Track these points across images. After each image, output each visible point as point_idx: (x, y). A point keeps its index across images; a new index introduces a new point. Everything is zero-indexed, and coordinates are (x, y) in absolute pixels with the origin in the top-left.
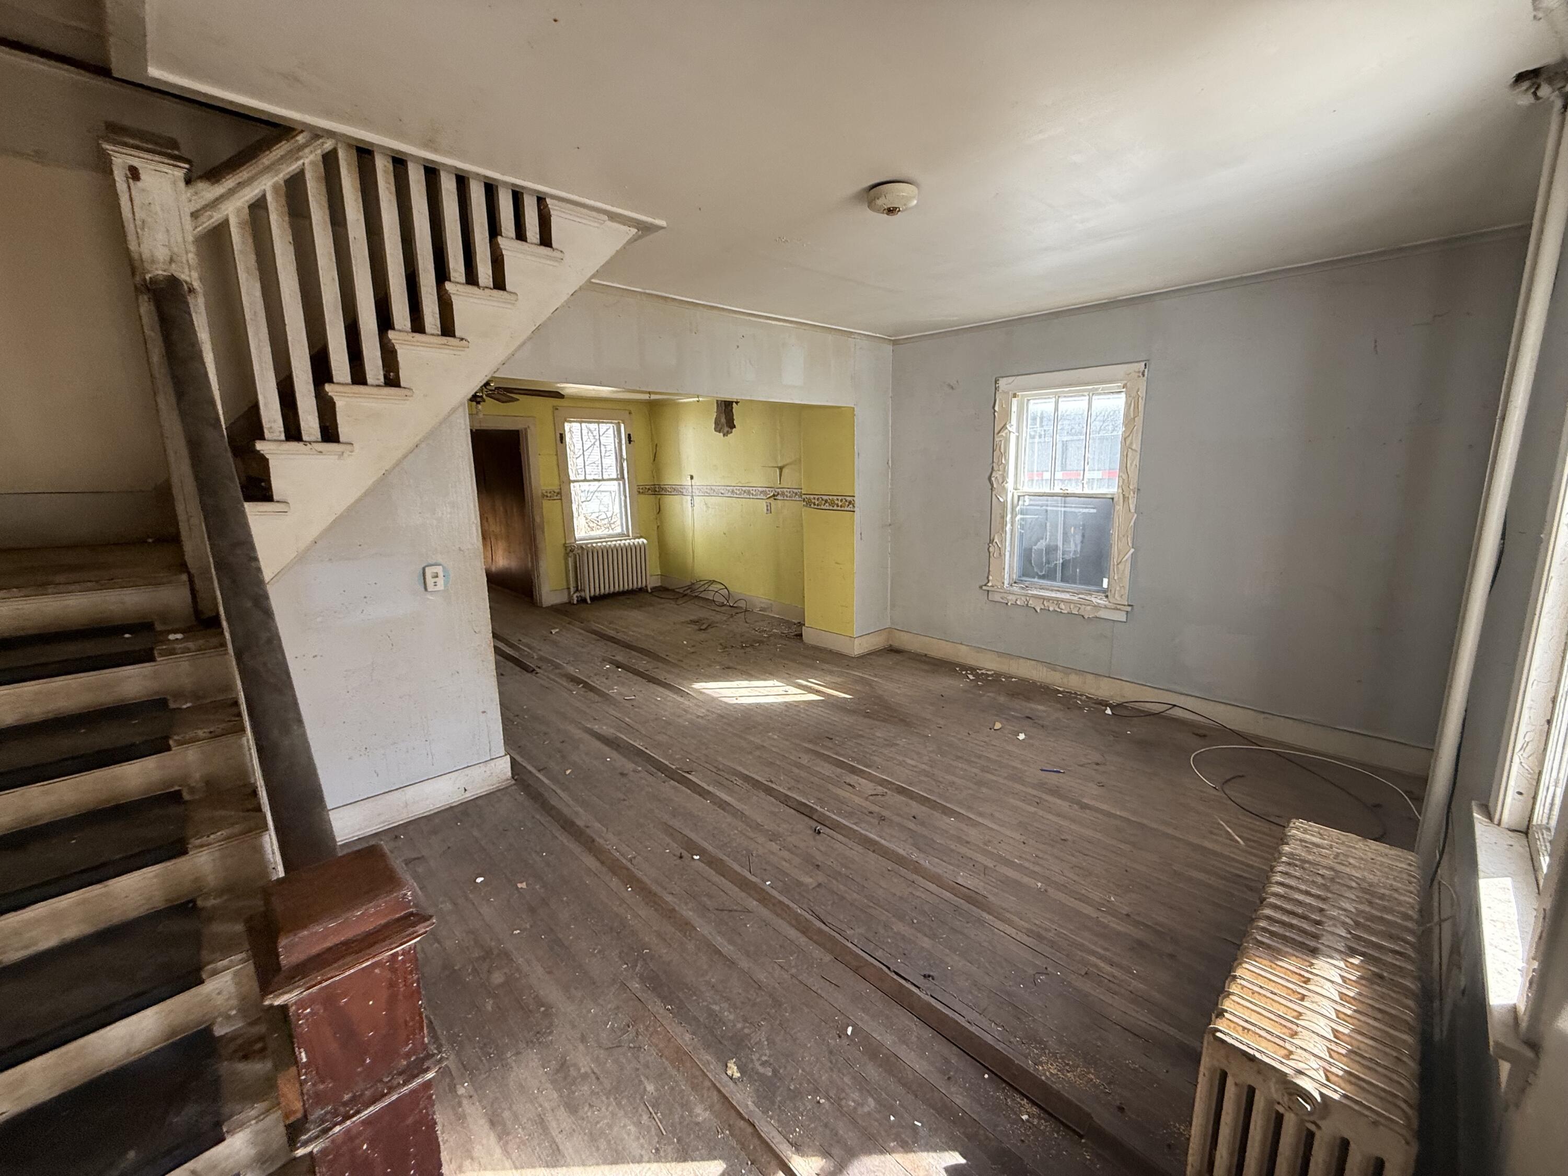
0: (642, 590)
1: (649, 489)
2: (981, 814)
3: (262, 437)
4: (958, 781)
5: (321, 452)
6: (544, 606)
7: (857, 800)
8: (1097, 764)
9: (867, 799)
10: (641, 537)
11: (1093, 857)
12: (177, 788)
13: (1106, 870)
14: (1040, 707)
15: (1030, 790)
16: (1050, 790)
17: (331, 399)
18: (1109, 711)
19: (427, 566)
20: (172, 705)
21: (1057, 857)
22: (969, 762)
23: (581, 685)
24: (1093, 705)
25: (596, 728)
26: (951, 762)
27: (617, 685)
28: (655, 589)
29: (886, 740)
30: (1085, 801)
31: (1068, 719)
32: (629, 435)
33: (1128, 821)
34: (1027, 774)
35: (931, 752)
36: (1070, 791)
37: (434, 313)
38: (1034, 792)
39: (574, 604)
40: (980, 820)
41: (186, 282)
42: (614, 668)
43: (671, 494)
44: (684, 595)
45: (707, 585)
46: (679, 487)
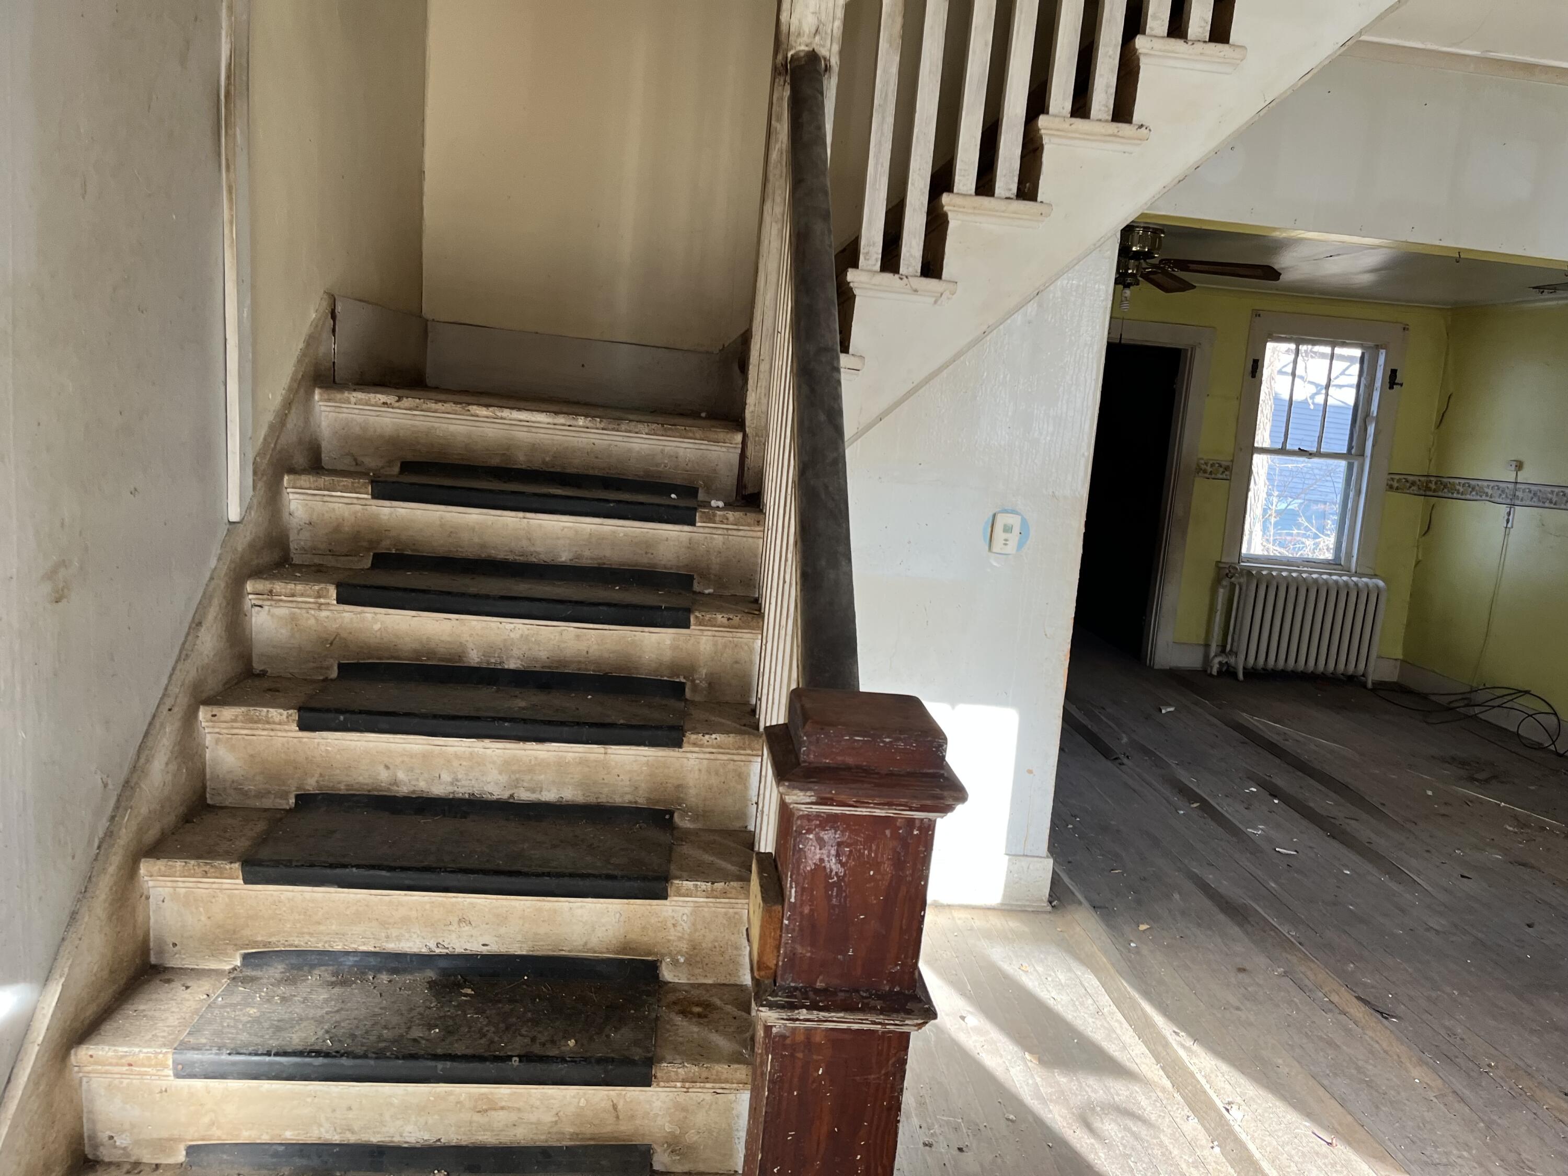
0: (1353, 681)
1: (1413, 483)
3: (855, 265)
5: (916, 291)
6: (1156, 667)
10: (1375, 576)
12: (683, 680)
17: (945, 216)
19: (1000, 512)
20: (696, 587)
23: (1195, 805)
25: (1210, 877)
27: (1264, 823)
28: (1381, 686)
32: (1394, 372)
37: (1108, 86)
39: (1211, 675)
41: (825, 59)
42: (1265, 795)
43: (1463, 497)
44: (1449, 709)
45: (1509, 698)
46: (1486, 484)
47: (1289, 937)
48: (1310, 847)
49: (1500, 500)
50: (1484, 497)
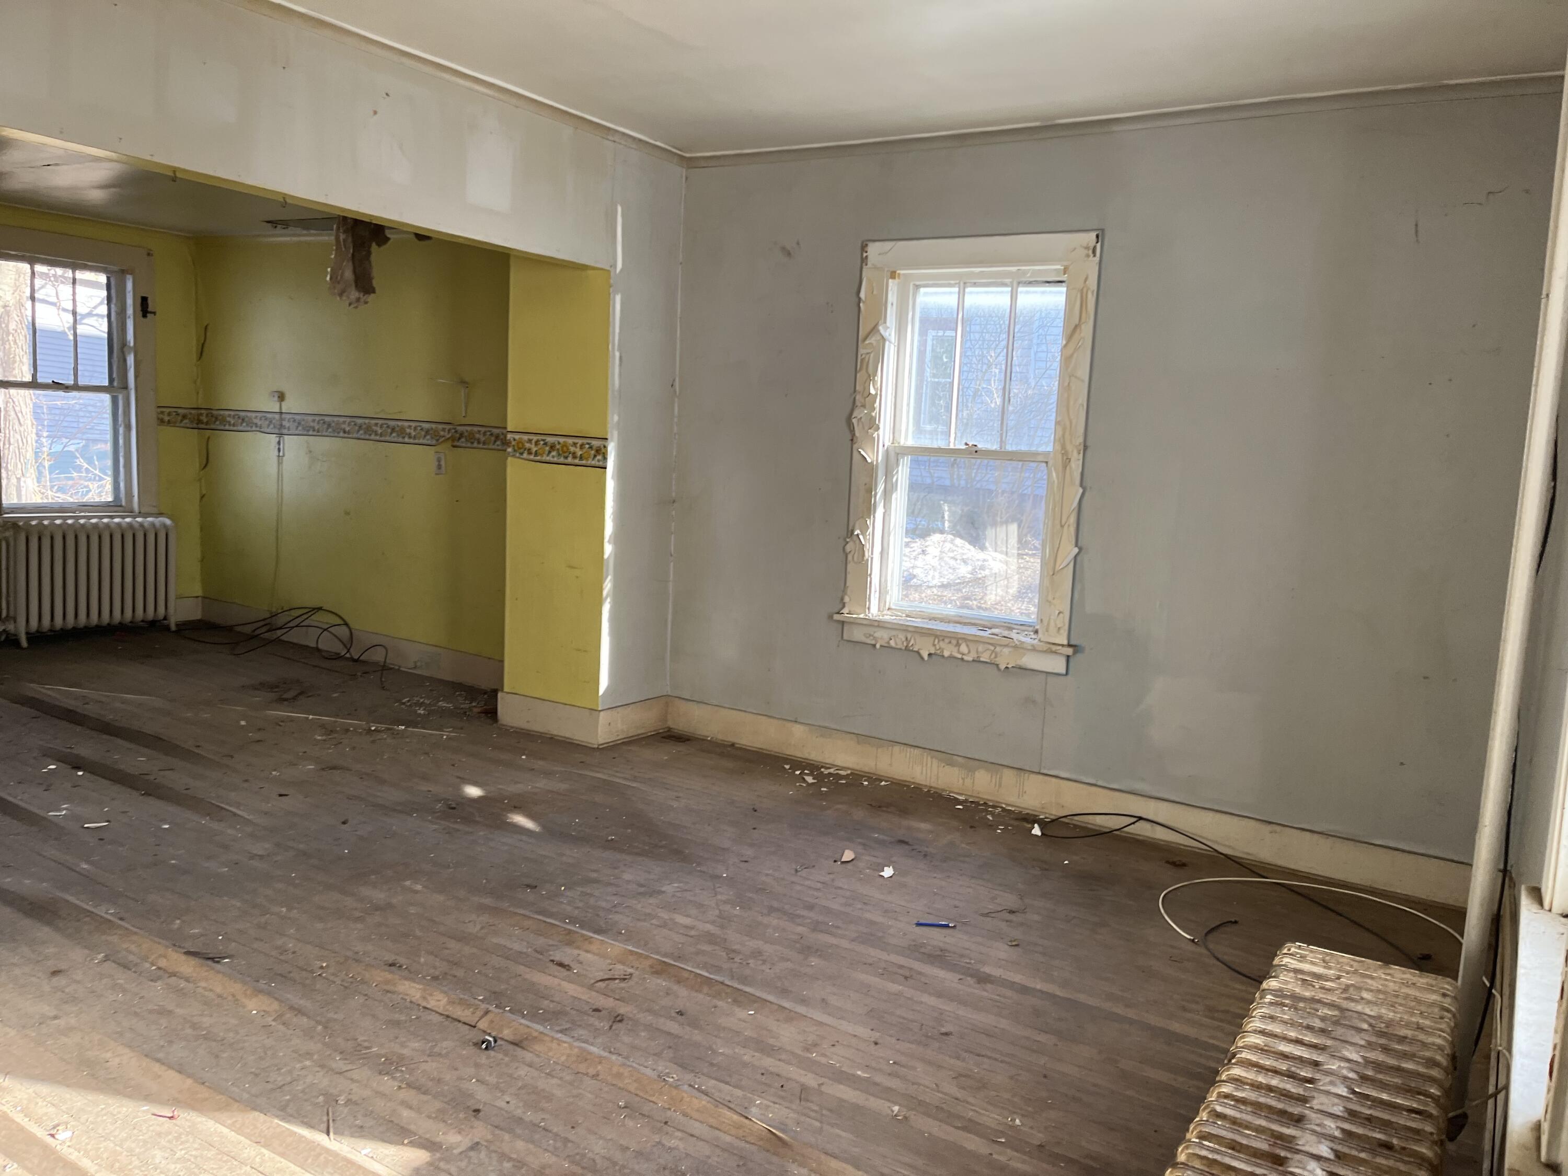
0: (156, 626)
1: (184, 417)
2: (804, 1001)
4: (768, 949)
7: (572, 989)
8: (1012, 912)
9: (591, 987)
10: (161, 514)
11: (989, 1058)
13: (1011, 1078)
14: (924, 826)
15: (894, 958)
16: (930, 956)
18: (1037, 831)
21: (930, 1063)
22: (793, 917)
24: (1012, 822)
26: (760, 918)
27: (68, 800)
28: (185, 627)
29: (641, 886)
30: (987, 969)
31: (968, 844)
32: (144, 300)
33: (1052, 997)
34: (892, 931)
35: (725, 902)
36: (962, 956)
38: (901, 960)
40: (801, 1009)
42: (66, 769)
43: (235, 428)
44: (252, 637)
45: (305, 616)
46: (254, 415)
47: (109, 917)
48: (123, 812)
49: (268, 431)
50: (254, 428)
